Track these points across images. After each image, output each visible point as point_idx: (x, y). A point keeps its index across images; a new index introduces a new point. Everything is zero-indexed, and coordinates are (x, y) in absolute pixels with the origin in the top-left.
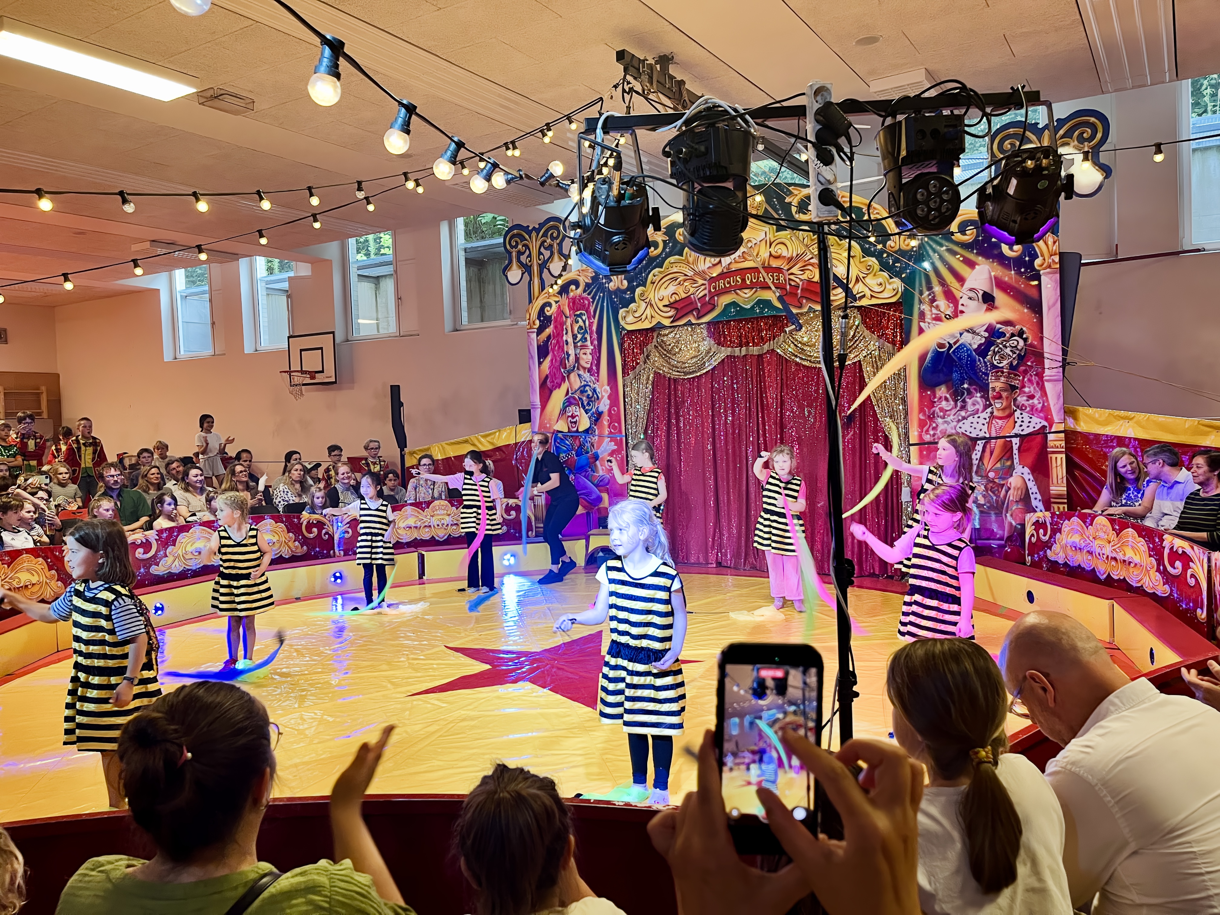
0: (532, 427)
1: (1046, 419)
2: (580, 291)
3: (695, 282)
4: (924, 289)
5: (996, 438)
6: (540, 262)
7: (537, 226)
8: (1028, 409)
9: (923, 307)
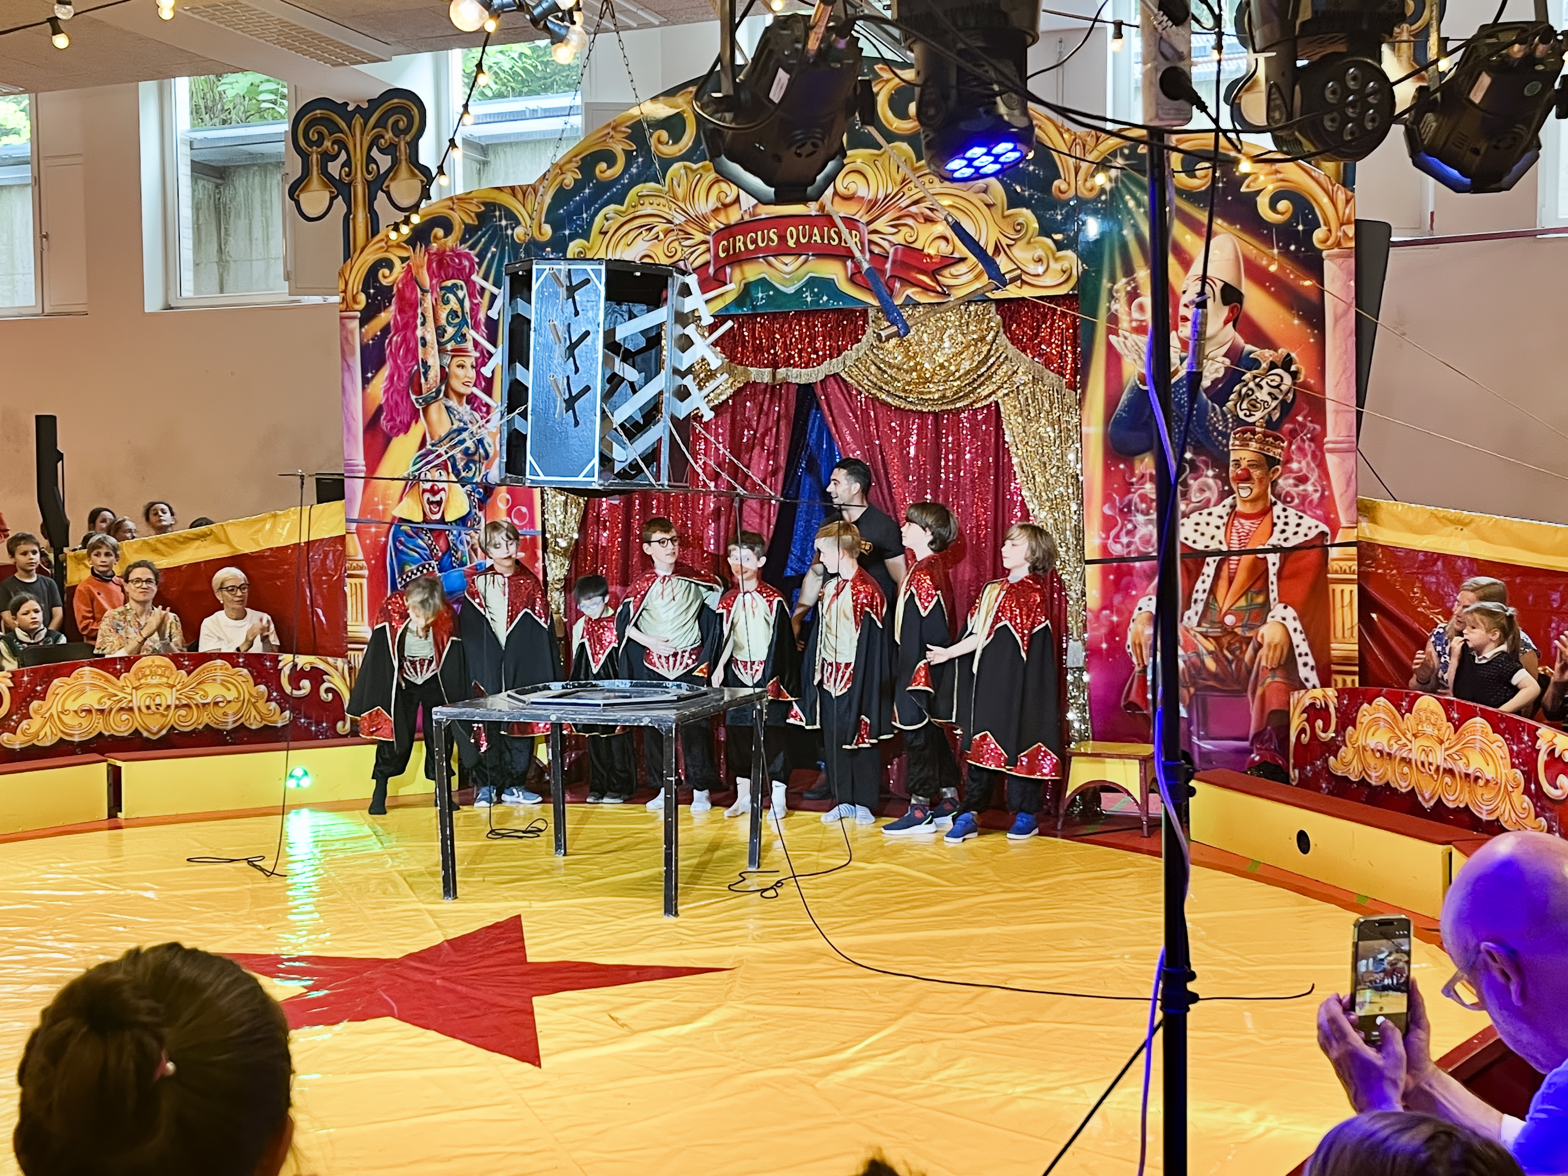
0: (348, 510)
1: (1327, 521)
2: (451, 241)
3: (688, 236)
4: (1119, 272)
5: (1240, 553)
6: (369, 177)
7: (365, 106)
8: (1296, 501)
9: (1115, 307)
